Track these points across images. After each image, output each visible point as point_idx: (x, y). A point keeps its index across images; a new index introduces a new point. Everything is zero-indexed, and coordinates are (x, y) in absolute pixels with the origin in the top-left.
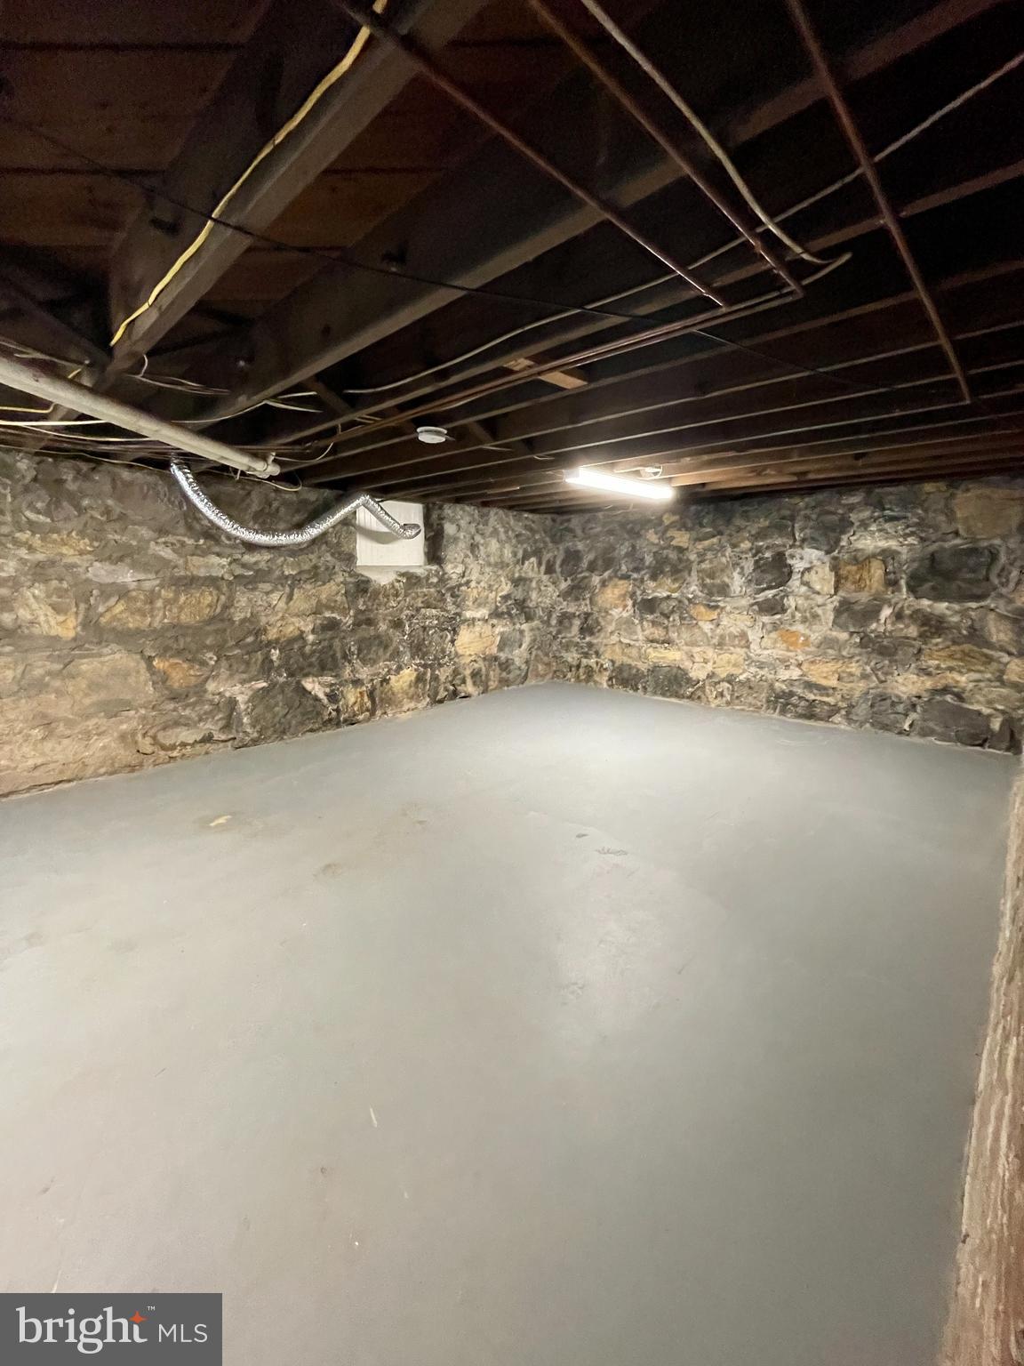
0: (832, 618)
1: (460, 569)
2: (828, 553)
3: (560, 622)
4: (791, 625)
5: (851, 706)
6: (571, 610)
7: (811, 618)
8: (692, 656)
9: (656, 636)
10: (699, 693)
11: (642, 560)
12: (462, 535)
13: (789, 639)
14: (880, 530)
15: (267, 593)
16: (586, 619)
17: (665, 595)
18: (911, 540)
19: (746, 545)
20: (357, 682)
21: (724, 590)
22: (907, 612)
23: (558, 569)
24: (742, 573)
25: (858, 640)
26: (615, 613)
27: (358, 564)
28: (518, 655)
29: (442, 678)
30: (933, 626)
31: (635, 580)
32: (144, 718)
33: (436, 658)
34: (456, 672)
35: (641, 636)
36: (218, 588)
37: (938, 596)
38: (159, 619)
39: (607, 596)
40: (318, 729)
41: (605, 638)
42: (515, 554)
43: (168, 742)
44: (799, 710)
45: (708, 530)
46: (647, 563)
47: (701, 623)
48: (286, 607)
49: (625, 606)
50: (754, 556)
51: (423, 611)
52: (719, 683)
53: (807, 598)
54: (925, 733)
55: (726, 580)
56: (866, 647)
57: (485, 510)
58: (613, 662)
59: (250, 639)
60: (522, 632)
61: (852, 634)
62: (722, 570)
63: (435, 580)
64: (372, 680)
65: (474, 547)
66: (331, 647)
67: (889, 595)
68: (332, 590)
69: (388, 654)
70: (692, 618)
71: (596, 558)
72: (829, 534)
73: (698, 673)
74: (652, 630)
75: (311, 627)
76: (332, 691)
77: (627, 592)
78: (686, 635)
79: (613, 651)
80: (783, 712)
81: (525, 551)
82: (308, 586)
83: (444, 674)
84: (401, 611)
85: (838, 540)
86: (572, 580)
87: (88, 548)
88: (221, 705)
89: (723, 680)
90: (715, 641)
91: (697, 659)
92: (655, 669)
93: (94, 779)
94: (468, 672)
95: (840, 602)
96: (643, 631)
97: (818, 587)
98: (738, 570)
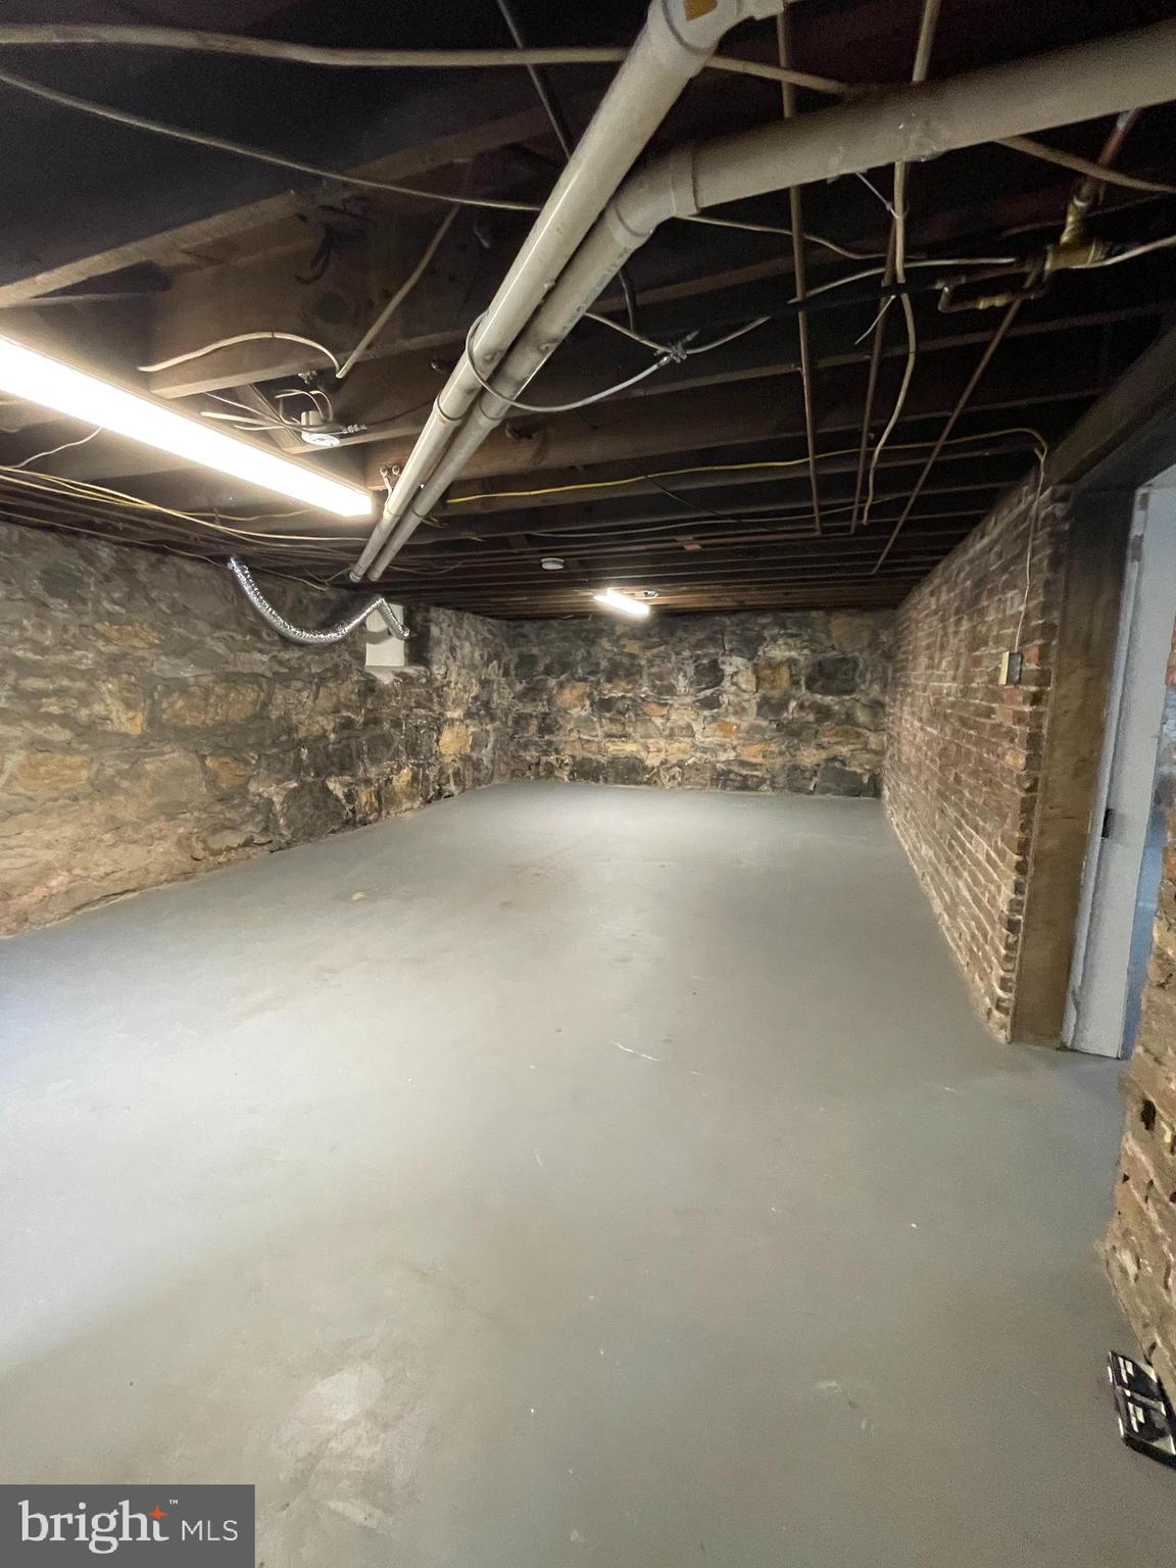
0: (755, 709)
1: (442, 671)
2: (750, 660)
3: (516, 722)
4: (726, 717)
5: (774, 777)
6: (528, 710)
7: (740, 711)
8: (648, 747)
9: (615, 731)
10: (655, 778)
11: (598, 664)
12: (444, 637)
13: (725, 728)
14: (785, 644)
15: (299, 691)
16: (544, 719)
17: (620, 695)
18: (806, 651)
19: (686, 653)
20: (368, 782)
21: (671, 690)
22: (807, 704)
23: (513, 672)
24: (685, 676)
25: (775, 726)
26: (575, 712)
27: (367, 664)
28: (485, 754)
29: (431, 778)
30: (824, 713)
31: (592, 682)
32: (198, 820)
33: (426, 758)
34: (441, 772)
35: (600, 732)
36: (260, 686)
37: (826, 691)
38: (211, 717)
39: (564, 697)
40: (339, 830)
41: (564, 735)
42: (482, 656)
43: (216, 847)
44: (736, 784)
45: (656, 640)
46: (602, 668)
47: (653, 719)
48: (312, 705)
49: (583, 706)
50: (695, 661)
51: (415, 710)
52: (671, 768)
53: (737, 695)
54: (825, 791)
55: (673, 681)
56: (781, 731)
57: (460, 614)
58: (573, 757)
59: (284, 738)
60: (487, 732)
61: (770, 721)
62: (669, 674)
63: (424, 680)
64: (378, 780)
65: (452, 649)
66: (348, 746)
67: (794, 692)
68: (348, 689)
69: (390, 753)
70: (645, 714)
71: (552, 663)
72: (749, 646)
73: (652, 761)
74: (610, 726)
75: (332, 725)
76: (349, 790)
77: (584, 693)
78: (641, 729)
79: (574, 747)
80: (724, 787)
81: (489, 653)
82: (331, 685)
83: (432, 773)
84: (399, 710)
85: (756, 651)
86: (528, 683)
87: (156, 641)
88: (261, 806)
89: (674, 766)
90: (667, 732)
91: (651, 750)
92: (614, 761)
93: (155, 888)
94: (450, 771)
95: (760, 697)
96: (601, 727)
97: (744, 687)
98: (682, 674)
